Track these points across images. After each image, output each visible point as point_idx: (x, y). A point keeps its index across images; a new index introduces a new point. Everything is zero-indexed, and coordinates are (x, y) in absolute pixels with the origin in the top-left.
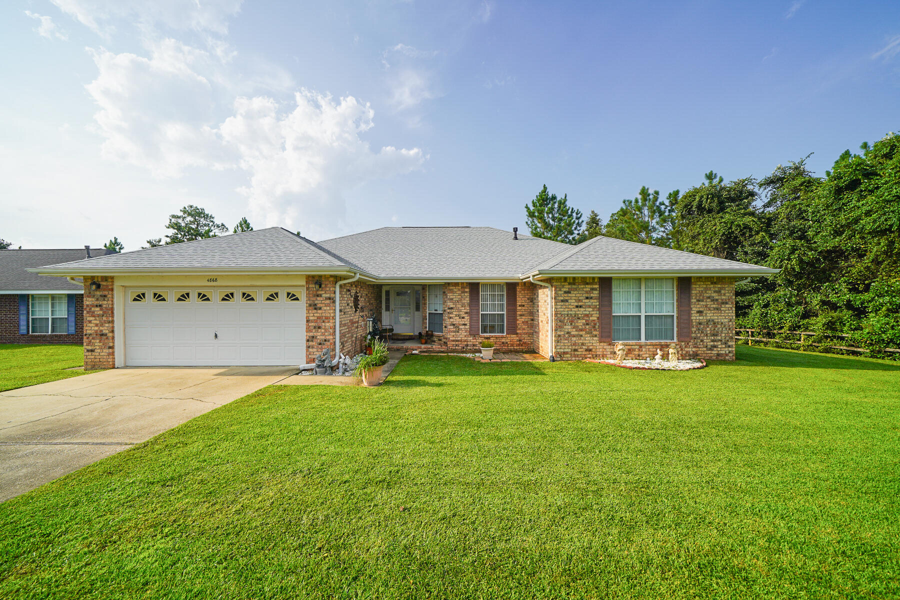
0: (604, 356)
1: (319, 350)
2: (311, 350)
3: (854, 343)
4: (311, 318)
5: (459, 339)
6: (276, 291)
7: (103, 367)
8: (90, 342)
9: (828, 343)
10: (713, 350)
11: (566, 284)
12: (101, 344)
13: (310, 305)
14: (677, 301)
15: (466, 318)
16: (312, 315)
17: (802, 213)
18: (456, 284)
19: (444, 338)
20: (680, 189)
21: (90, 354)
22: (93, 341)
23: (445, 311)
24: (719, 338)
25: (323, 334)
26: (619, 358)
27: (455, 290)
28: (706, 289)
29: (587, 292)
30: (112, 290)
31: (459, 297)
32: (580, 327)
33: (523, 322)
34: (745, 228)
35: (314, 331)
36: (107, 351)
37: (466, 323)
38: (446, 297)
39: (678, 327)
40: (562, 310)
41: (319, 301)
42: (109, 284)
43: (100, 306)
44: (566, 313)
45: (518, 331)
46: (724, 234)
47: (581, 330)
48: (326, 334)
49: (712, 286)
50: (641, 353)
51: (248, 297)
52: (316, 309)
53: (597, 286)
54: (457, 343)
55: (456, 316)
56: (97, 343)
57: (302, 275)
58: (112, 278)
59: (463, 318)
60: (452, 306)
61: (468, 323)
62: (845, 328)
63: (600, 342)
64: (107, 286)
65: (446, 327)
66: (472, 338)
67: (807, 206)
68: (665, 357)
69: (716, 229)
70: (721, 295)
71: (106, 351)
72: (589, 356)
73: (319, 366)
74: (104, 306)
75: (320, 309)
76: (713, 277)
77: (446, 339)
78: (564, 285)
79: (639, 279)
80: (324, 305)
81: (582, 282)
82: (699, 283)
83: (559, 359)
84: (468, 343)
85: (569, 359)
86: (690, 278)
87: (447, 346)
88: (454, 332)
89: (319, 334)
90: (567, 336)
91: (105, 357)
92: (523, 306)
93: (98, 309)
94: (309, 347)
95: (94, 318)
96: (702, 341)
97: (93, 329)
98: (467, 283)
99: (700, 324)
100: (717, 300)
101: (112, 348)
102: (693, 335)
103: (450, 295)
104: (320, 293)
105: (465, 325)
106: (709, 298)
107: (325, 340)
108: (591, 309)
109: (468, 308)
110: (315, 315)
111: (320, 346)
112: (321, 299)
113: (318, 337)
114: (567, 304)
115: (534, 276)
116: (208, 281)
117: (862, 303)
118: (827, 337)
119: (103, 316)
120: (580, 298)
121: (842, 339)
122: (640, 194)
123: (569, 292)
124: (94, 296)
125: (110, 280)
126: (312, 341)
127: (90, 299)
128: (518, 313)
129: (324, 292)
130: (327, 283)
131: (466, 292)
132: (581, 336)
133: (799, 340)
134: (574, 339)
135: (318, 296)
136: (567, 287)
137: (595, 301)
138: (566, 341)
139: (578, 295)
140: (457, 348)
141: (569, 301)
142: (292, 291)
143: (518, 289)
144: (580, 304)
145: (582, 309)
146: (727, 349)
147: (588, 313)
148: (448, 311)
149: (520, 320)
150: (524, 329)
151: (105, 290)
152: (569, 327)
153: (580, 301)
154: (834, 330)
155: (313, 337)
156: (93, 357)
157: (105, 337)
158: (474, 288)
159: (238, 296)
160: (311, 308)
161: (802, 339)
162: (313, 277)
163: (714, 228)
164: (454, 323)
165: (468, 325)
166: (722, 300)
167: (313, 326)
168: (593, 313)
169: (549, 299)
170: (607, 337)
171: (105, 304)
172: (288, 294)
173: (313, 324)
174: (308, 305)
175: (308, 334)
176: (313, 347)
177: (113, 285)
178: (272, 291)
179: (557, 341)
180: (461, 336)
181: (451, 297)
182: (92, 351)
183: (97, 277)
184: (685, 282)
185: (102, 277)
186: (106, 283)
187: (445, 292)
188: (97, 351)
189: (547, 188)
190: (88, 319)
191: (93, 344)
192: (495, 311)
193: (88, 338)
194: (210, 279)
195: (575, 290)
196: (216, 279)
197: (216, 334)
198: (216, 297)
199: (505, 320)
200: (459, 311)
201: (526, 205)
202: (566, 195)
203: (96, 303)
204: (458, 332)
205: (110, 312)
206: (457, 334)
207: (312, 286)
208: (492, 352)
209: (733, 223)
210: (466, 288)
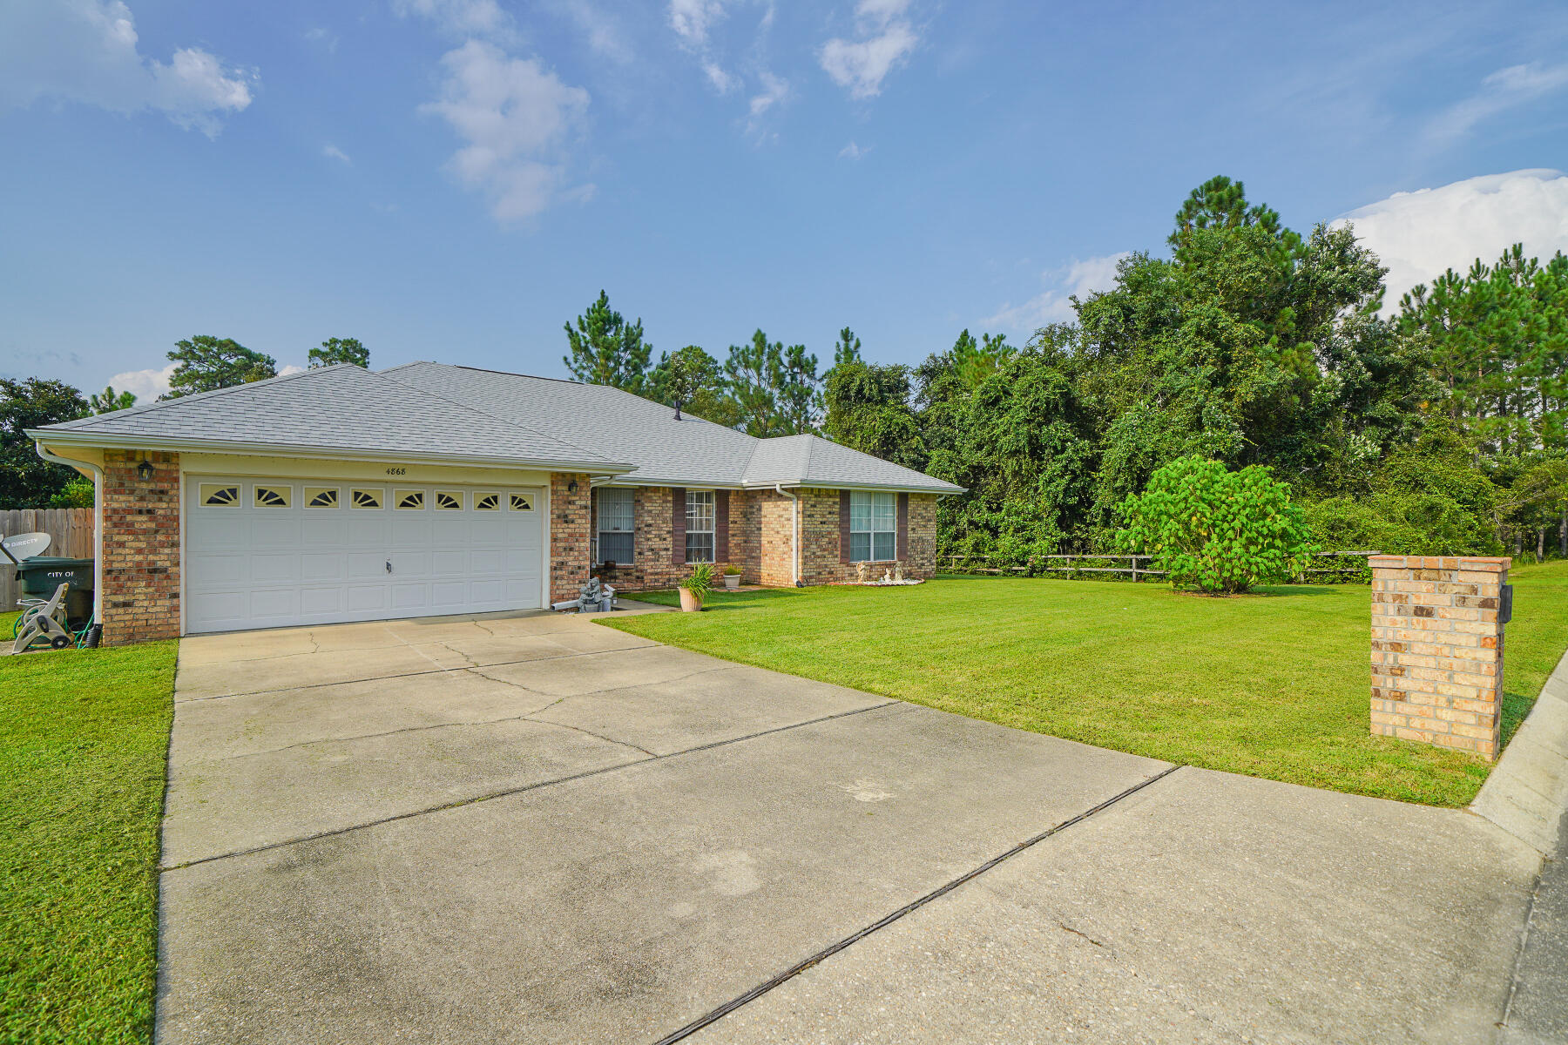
0: (843, 578)
1: (571, 582)
2: (559, 582)
3: (993, 564)
4: (560, 536)
5: (659, 570)
6: (494, 493)
7: (157, 636)
8: (121, 587)
9: (974, 566)
10: (921, 569)
11: (812, 495)
12: (151, 590)
13: (559, 517)
14: (898, 518)
15: (668, 539)
16: (561, 531)
17: (949, 419)
18: (656, 489)
19: (637, 571)
20: (806, 346)
21: (121, 611)
22: (129, 584)
23: (639, 529)
24: (926, 556)
25: (576, 559)
26: (861, 579)
27: (655, 498)
28: (918, 506)
29: (830, 506)
30: (177, 480)
31: (660, 508)
32: (824, 547)
33: (736, 545)
34: (903, 428)
35: (564, 554)
36: (168, 603)
38: (643, 509)
39: (898, 545)
40: (809, 526)
41: (571, 511)
42: (173, 467)
43: (149, 512)
44: (812, 530)
45: (730, 558)
46: (883, 433)
47: (824, 550)
48: (581, 558)
49: (922, 503)
50: (872, 574)
51: (448, 502)
52: (566, 522)
53: (838, 500)
54: (656, 577)
55: (655, 537)
56: (141, 589)
57: (545, 472)
58: (177, 455)
59: (665, 539)
60: (650, 522)
61: (670, 546)
62: (986, 550)
63: (840, 563)
64: (169, 472)
65: (640, 554)
66: (675, 569)
67: (954, 411)
68: (892, 576)
69: (875, 425)
70: (927, 513)
71: (165, 603)
72: (832, 579)
73: (585, 602)
74: (160, 512)
75: (573, 522)
76: (922, 494)
77: (642, 571)
78: (810, 498)
79: (870, 493)
80: (577, 516)
81: (826, 494)
82: (913, 500)
83: (806, 584)
84: (671, 576)
85: (815, 584)
86: (907, 494)
87: (643, 582)
88: (653, 560)
89: (571, 558)
90: (812, 557)
91: (162, 616)
92: (736, 522)
93: (144, 518)
94: (557, 578)
95: (131, 537)
96: (915, 559)
97: (128, 558)
98: (669, 488)
99: (913, 541)
100: (925, 517)
101: (176, 596)
102: (909, 553)
103: (648, 506)
104: (574, 498)
105: (667, 550)
106: (919, 514)
107: (579, 568)
108: (833, 526)
109: (671, 525)
110: (566, 531)
111: (572, 576)
112: (575, 507)
113: (570, 563)
114: (813, 519)
115: (781, 485)
116: (388, 472)
117: (997, 523)
118: (973, 559)
119: (157, 532)
120: (825, 513)
121: (983, 560)
122: (754, 340)
123: (813, 506)
124: (132, 492)
125: (175, 460)
126: (561, 569)
127: (122, 498)
128: (730, 532)
129: (578, 498)
130: (582, 485)
131: (669, 501)
132: (825, 557)
133: (951, 565)
134: (819, 560)
135: (570, 503)
136: (813, 499)
137: (837, 516)
138: (812, 563)
139: (823, 509)
140: (656, 584)
141: (815, 516)
142: (520, 494)
143: (731, 499)
144: (824, 519)
145: (826, 526)
146: (930, 567)
147: (830, 530)
148: (646, 529)
149: (733, 542)
150: (736, 555)
151: (162, 480)
152: (815, 547)
153: (824, 516)
154: (978, 551)
155: (562, 563)
156: (127, 617)
157: (161, 576)
158: (679, 495)
159: (430, 499)
160: (560, 521)
161: (954, 564)
162: (563, 475)
163: (873, 424)
164: (653, 547)
165: (671, 549)
166: (928, 517)
167: (561, 546)
168: (834, 530)
169: (794, 513)
170: (847, 557)
171: (162, 508)
172: (514, 498)
173: (562, 544)
174: (555, 516)
175: (555, 559)
176: (562, 578)
177: (178, 471)
178: (490, 493)
179: (804, 564)
180: (661, 567)
181: (650, 508)
182: (126, 605)
183: (144, 452)
184: (903, 498)
185: (155, 453)
186: (163, 467)
187: (639, 501)
188: (141, 604)
189: (607, 298)
190: (116, 538)
191: (130, 591)
192: (702, 529)
193: (116, 578)
194: (393, 470)
195: (820, 503)
196: (403, 470)
197: (388, 565)
198: (389, 501)
199: (714, 541)
200: (660, 529)
201: (568, 323)
202: (640, 319)
203: (138, 505)
204: (658, 561)
205: (170, 524)
206: (657, 563)
207: (560, 488)
208: (738, 581)
209: (891, 420)
210: (669, 496)
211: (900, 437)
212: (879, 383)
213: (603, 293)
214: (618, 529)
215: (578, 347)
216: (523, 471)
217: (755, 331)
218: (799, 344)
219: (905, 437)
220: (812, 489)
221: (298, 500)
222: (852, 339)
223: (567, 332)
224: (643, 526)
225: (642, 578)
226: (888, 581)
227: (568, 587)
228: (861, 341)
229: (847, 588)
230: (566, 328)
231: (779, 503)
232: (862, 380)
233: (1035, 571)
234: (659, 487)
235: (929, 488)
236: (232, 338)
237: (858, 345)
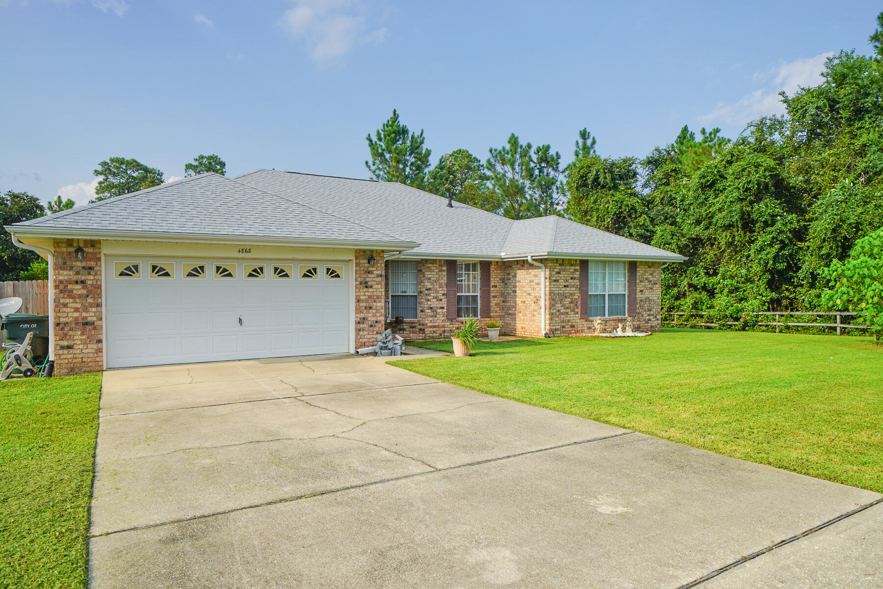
0: (583, 331)
1: (371, 333)
2: (361, 333)
3: (710, 319)
4: (362, 298)
5: (437, 324)
6: (314, 266)
7: (88, 369)
8: (66, 335)
9: (693, 321)
10: (648, 323)
11: (558, 265)
12: (84, 337)
13: (361, 283)
14: (628, 282)
15: (444, 300)
16: (363, 294)
17: (672, 200)
18: (434, 262)
19: (420, 325)
20: (551, 145)
21: (66, 351)
22: (70, 332)
23: (421, 292)
24: (652, 313)
25: (374, 315)
26: (598, 332)
27: (433, 268)
28: (645, 272)
29: (572, 273)
30: (99, 259)
31: (437, 276)
32: (567, 306)
33: (496, 304)
34: (632, 209)
35: (365, 311)
36: (95, 346)
37: (444, 306)
38: (424, 277)
39: (628, 304)
40: (554, 289)
41: (370, 278)
42: (97, 250)
43: (83, 282)
44: (557, 292)
45: (492, 314)
46: (615, 213)
47: (567, 308)
48: (378, 315)
49: (648, 269)
50: (606, 327)
51: (281, 273)
52: (367, 287)
53: (578, 268)
54: (434, 329)
55: (434, 298)
56: (78, 336)
57: (351, 249)
58: (99, 242)
59: (441, 300)
60: (430, 287)
62: (704, 308)
63: (580, 319)
64: (95, 254)
65: (422, 311)
66: (449, 323)
67: (676, 193)
68: (624, 329)
69: (608, 207)
70: (653, 277)
71: (93, 346)
72: (573, 331)
73: (381, 348)
74: (90, 282)
75: (371, 287)
76: (649, 262)
77: (423, 325)
78: (556, 266)
79: (605, 262)
80: (375, 283)
81: (569, 263)
82: (641, 267)
83: (552, 336)
84: (446, 329)
85: (560, 335)
86: (636, 262)
87: (424, 333)
88: (432, 316)
89: (370, 315)
90: (558, 313)
91: (91, 355)
92: (496, 286)
93: (79, 286)
94: (360, 330)
95: (71, 300)
96: (642, 315)
98: (444, 260)
99: (641, 301)
100: (651, 281)
101: (100, 341)
102: (638, 311)
103: (428, 274)
104: (372, 269)
105: (442, 308)
106: (647, 279)
107: (377, 322)
108: (574, 289)
109: (446, 289)
110: (367, 294)
111: (371, 328)
112: (373, 276)
113: (369, 319)
114: (558, 283)
115: (532, 257)
116: (239, 251)
117: (713, 285)
118: (693, 315)
119: (87, 296)
120: (567, 278)
121: (702, 317)
122: (509, 142)
123: (558, 273)
124: (71, 268)
125: (98, 246)
126: (363, 323)
127: (65, 272)
128: (491, 294)
129: (375, 269)
130: (378, 258)
131: (444, 271)
132: (568, 313)
133: (673, 320)
134: (563, 316)
135: (369, 273)
136: (558, 267)
137: (577, 281)
138: (557, 319)
139: (566, 276)
140: (434, 335)
141: (560, 281)
142: (332, 266)
143: (492, 267)
144: (567, 284)
145: (568, 289)
146: (656, 322)
147: (572, 292)
148: (426, 292)
149: (494, 302)
150: (496, 312)
151: (90, 260)
152: (559, 305)
153: (567, 281)
154: (697, 309)
155: (364, 319)
156: (70, 356)
157: (91, 327)
158: (451, 265)
159: (269, 271)
160: (362, 286)
161: (675, 319)
162: (364, 251)
164: (432, 306)
165: (446, 308)
166: (654, 281)
167: (363, 306)
168: (575, 292)
169: (543, 279)
170: (586, 314)
171: (90, 279)
172: (328, 270)
173: (364, 304)
174: (358, 283)
175: (358, 315)
176: (364, 330)
177: (100, 253)
178: (311, 266)
179: (551, 319)
180: (438, 321)
181: (429, 276)
182: (69, 347)
183: (78, 240)
184: (633, 266)
185: (85, 241)
186: (90, 250)
187: (421, 271)
188: (78, 347)
189: (398, 115)
190: (62, 301)
191: (71, 338)
192: (469, 292)
193: (62, 329)
194: (243, 250)
195: (564, 270)
196: (250, 250)
197: (240, 320)
198: (240, 272)
199: (479, 302)
200: (437, 292)
201: (369, 135)
202: (422, 130)
203: (75, 278)
204: (436, 317)
205: (95, 291)
206: (435, 318)
207: (361, 261)
208: (498, 333)
209: (622, 202)
210: (444, 267)
211: (630, 216)
212: (612, 172)
213: (395, 112)
214: (405, 292)
215: (378, 155)
216: (334, 248)
217: (509, 136)
218: (546, 144)
219: (633, 216)
220: (557, 260)
221: (178, 272)
222: (589, 138)
223: (368, 142)
224: (424, 289)
225: (424, 330)
226: (619, 333)
227: (368, 336)
228: (597, 140)
229: (586, 339)
230: (367, 139)
231: (530, 271)
232: (598, 171)
233: (748, 326)
234: (436, 260)
235: (654, 257)
236: (135, 159)
237: (594, 143)
